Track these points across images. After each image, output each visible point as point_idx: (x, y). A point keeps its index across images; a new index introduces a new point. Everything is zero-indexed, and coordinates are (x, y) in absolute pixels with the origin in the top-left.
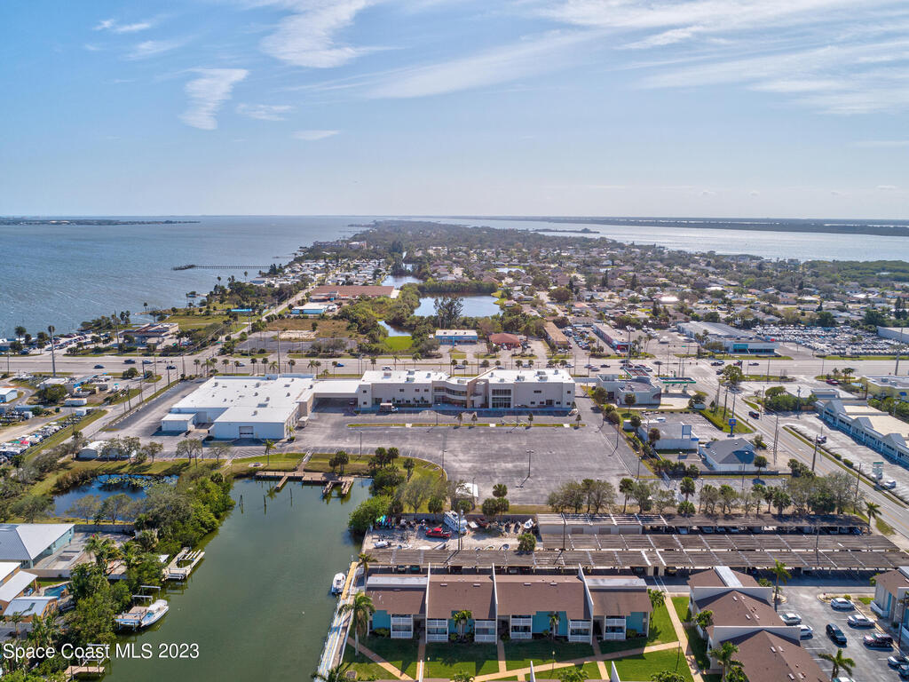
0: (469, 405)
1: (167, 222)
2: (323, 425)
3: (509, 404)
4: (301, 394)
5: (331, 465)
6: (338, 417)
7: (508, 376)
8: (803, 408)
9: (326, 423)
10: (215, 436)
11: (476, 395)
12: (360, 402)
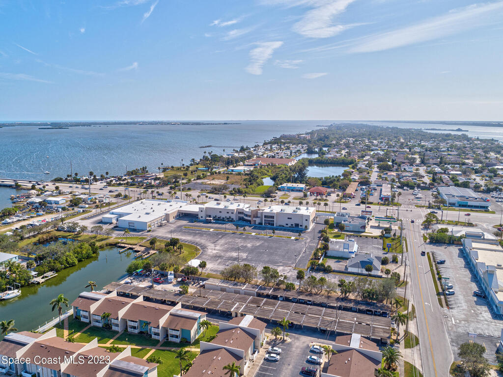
0: (252, 223)
1: (225, 124)
2: (173, 226)
3: (273, 224)
7: (276, 208)
8: (455, 242)
9: (176, 224)
10: (118, 226)
11: (257, 217)
12: (200, 216)
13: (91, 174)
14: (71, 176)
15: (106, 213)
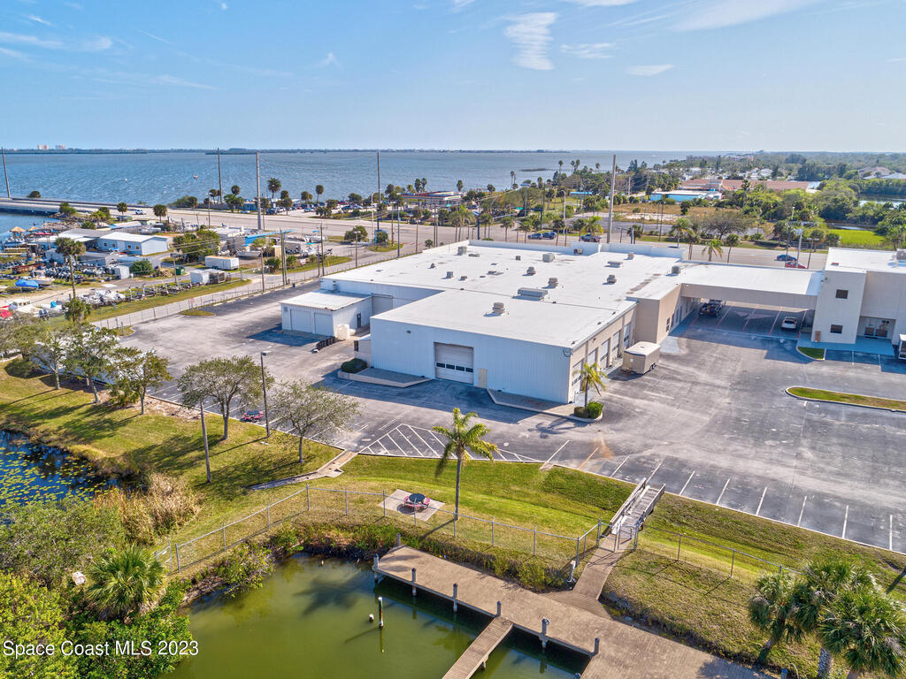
2: (703, 376)
4: (646, 283)
5: (758, 614)
6: (749, 358)
9: (714, 371)
10: (371, 362)
12: (821, 325)
13: (274, 185)
14: (219, 193)
15: (305, 289)
